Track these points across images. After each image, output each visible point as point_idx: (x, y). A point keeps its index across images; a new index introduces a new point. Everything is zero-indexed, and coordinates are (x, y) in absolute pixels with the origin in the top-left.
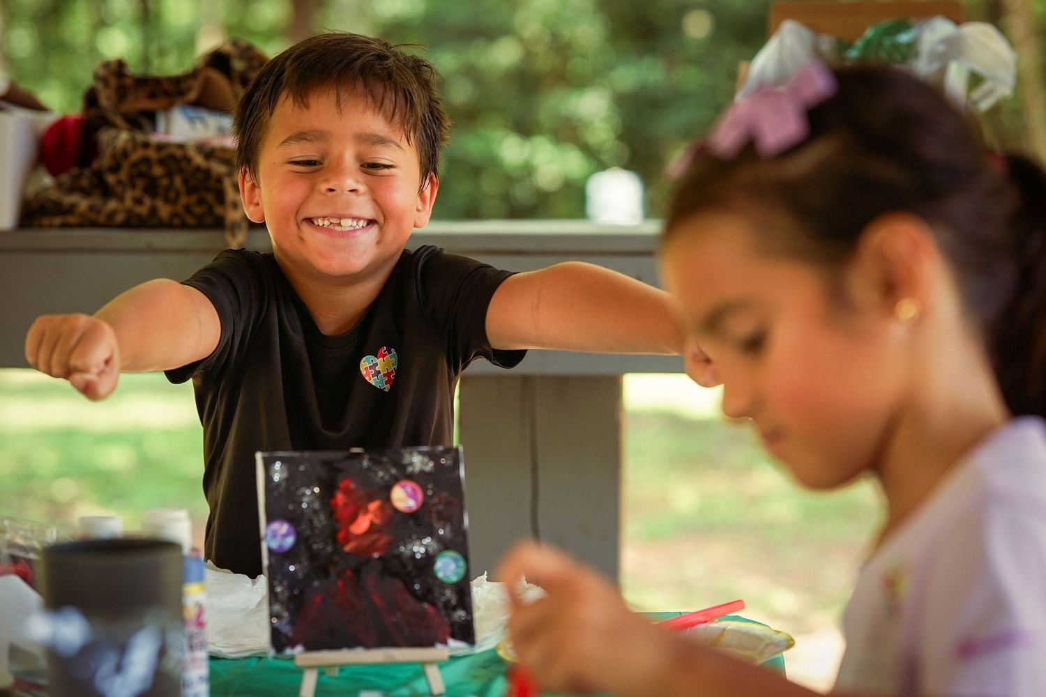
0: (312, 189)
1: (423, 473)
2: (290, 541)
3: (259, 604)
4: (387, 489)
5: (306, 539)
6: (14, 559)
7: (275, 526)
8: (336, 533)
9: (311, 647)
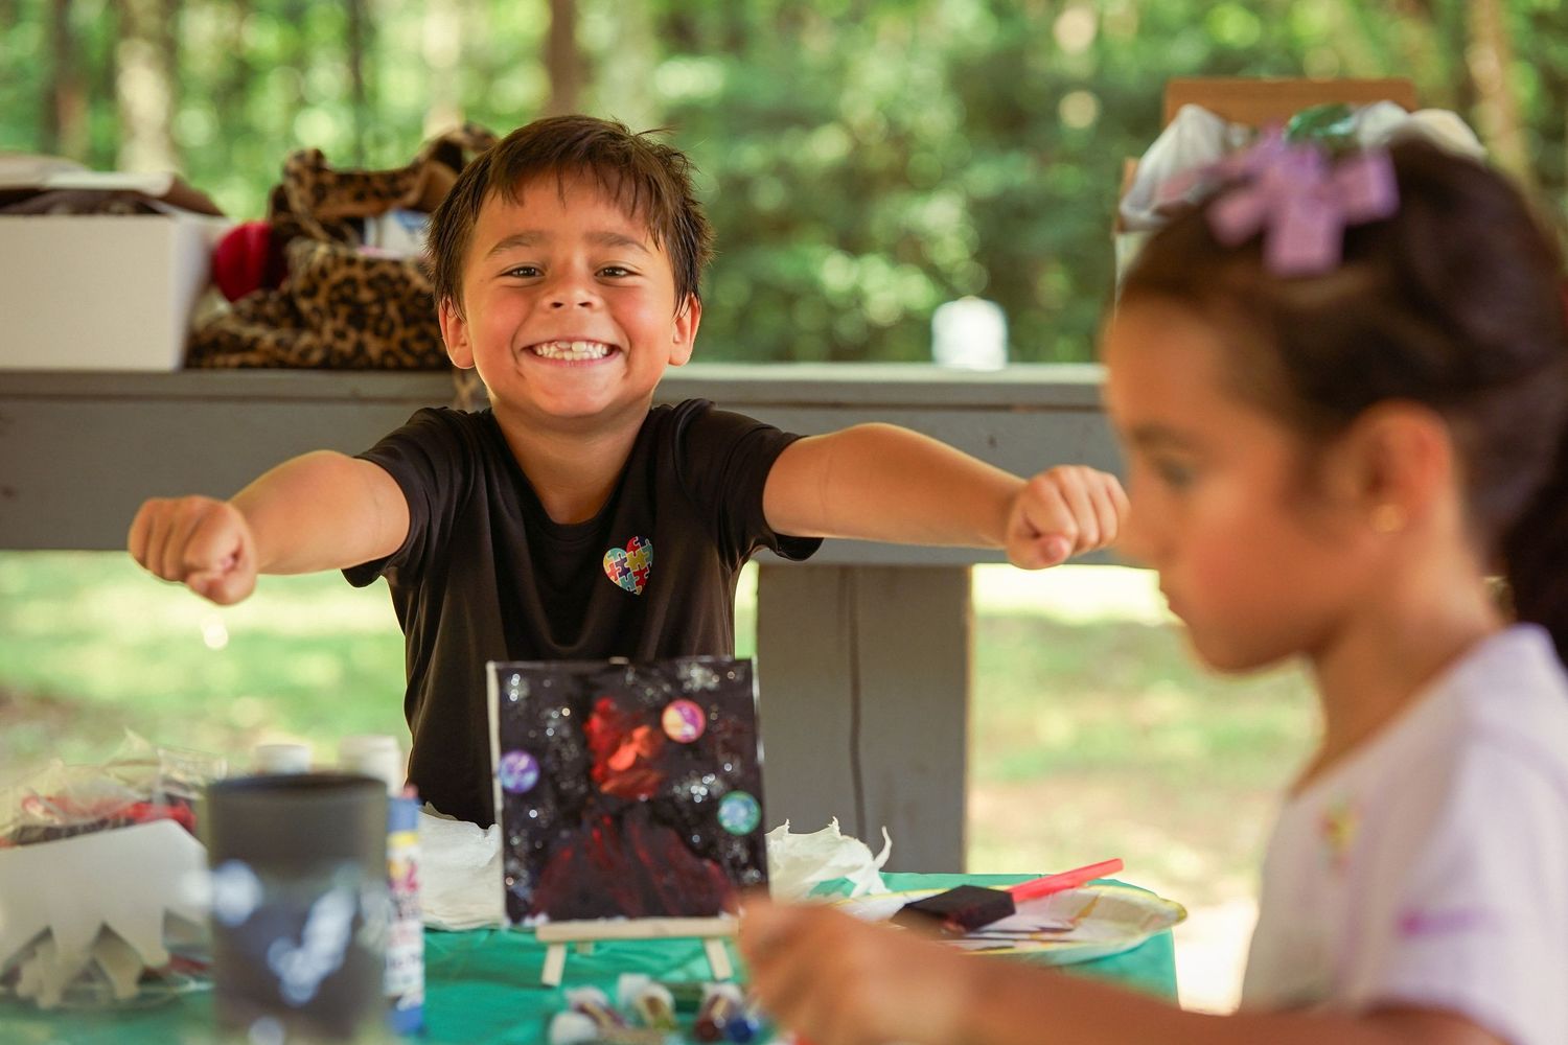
0: (532, 307)
1: (704, 691)
2: (531, 778)
3: (492, 861)
4: (658, 711)
5: (552, 776)
6: (172, 800)
7: (512, 758)
8: (590, 768)
9: (558, 915)
